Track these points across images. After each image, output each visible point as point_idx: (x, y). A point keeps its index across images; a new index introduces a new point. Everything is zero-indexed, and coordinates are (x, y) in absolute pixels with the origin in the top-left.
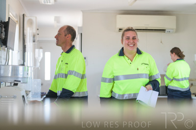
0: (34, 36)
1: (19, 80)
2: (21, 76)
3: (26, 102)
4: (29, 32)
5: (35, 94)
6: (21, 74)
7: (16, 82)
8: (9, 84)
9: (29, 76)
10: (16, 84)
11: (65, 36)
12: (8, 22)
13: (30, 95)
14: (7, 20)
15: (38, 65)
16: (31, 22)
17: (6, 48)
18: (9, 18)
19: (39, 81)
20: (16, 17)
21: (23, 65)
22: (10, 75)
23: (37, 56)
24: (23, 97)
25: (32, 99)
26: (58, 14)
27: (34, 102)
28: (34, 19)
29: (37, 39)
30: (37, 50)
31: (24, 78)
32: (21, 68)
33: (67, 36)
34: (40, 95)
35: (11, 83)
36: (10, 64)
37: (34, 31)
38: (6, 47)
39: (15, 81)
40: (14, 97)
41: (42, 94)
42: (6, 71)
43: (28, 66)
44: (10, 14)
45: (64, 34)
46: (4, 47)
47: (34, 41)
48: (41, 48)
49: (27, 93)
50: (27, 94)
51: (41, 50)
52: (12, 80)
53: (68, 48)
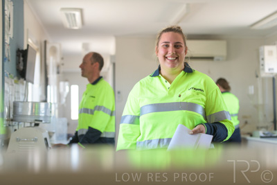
0: (58, 67)
1: (41, 119)
2: (43, 115)
3: (50, 145)
4: (52, 61)
5: (60, 136)
6: (43, 112)
7: (37, 122)
8: (29, 125)
9: (53, 114)
10: (37, 125)
11: (92, 64)
12: (26, 51)
13: (54, 137)
14: (25, 48)
15: (64, 100)
16: (54, 50)
17: (25, 82)
18: (28, 45)
19: (65, 120)
20: (36, 43)
21: (45, 101)
22: (29, 114)
23: (61, 90)
24: (46, 139)
25: (56, 142)
26: (86, 41)
27: (59, 146)
28: (57, 46)
29: (62, 70)
30: (62, 84)
31: (46, 116)
32: (43, 105)
33: (94, 65)
34: (65, 136)
35: (31, 123)
36: (30, 100)
37: (58, 60)
38: (25, 79)
39: (36, 120)
40: (36, 140)
41: (69, 136)
42: (25, 108)
43: (51, 103)
44: (30, 40)
45: (90, 63)
46: (22, 80)
47: (58, 73)
48: (66, 80)
49: (50, 135)
50: (50, 137)
51: (67, 83)
52: (33, 119)
53: (95, 78)
